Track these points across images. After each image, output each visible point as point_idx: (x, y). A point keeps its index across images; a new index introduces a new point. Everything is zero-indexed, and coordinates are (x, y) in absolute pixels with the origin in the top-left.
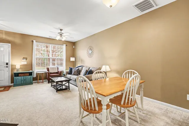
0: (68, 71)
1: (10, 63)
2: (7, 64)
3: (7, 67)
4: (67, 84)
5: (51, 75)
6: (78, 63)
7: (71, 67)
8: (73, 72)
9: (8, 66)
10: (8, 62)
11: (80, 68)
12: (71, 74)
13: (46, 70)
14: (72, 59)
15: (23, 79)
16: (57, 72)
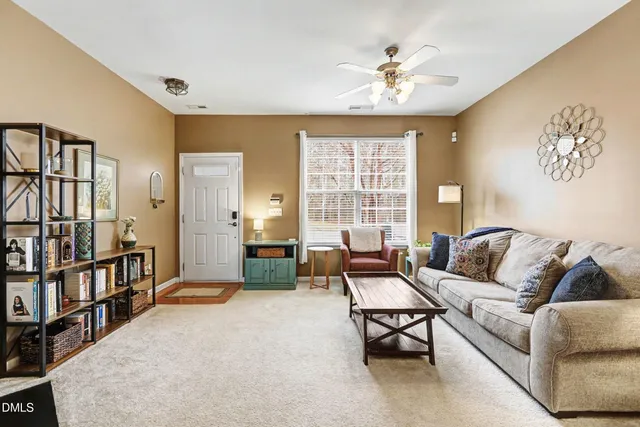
0: (428, 248)
1: (242, 214)
2: (234, 215)
3: (234, 225)
4: (420, 330)
5: (355, 261)
6: (478, 209)
7: (442, 233)
8: (451, 260)
9: (236, 221)
10: (236, 210)
11: (492, 238)
12: (443, 268)
13: (339, 241)
14: (448, 194)
15: (267, 267)
16: (380, 249)
